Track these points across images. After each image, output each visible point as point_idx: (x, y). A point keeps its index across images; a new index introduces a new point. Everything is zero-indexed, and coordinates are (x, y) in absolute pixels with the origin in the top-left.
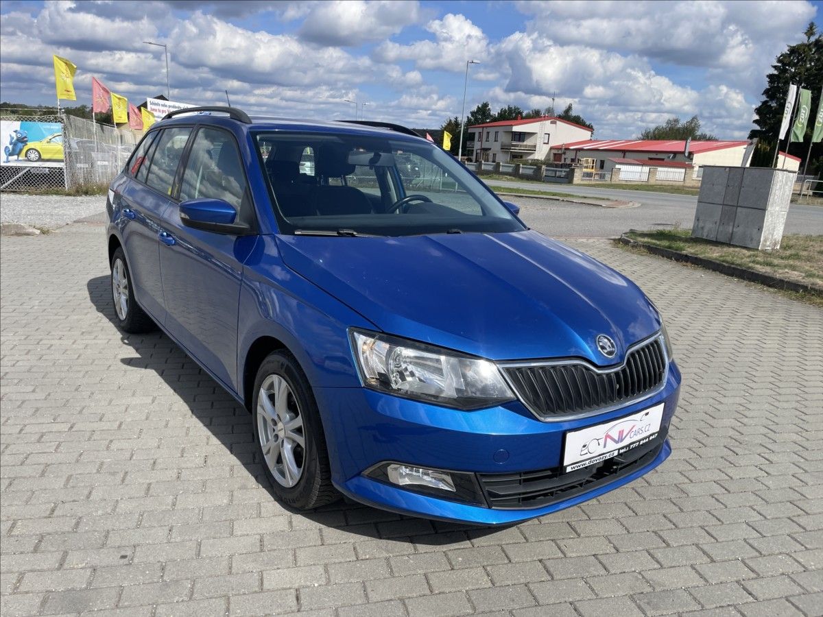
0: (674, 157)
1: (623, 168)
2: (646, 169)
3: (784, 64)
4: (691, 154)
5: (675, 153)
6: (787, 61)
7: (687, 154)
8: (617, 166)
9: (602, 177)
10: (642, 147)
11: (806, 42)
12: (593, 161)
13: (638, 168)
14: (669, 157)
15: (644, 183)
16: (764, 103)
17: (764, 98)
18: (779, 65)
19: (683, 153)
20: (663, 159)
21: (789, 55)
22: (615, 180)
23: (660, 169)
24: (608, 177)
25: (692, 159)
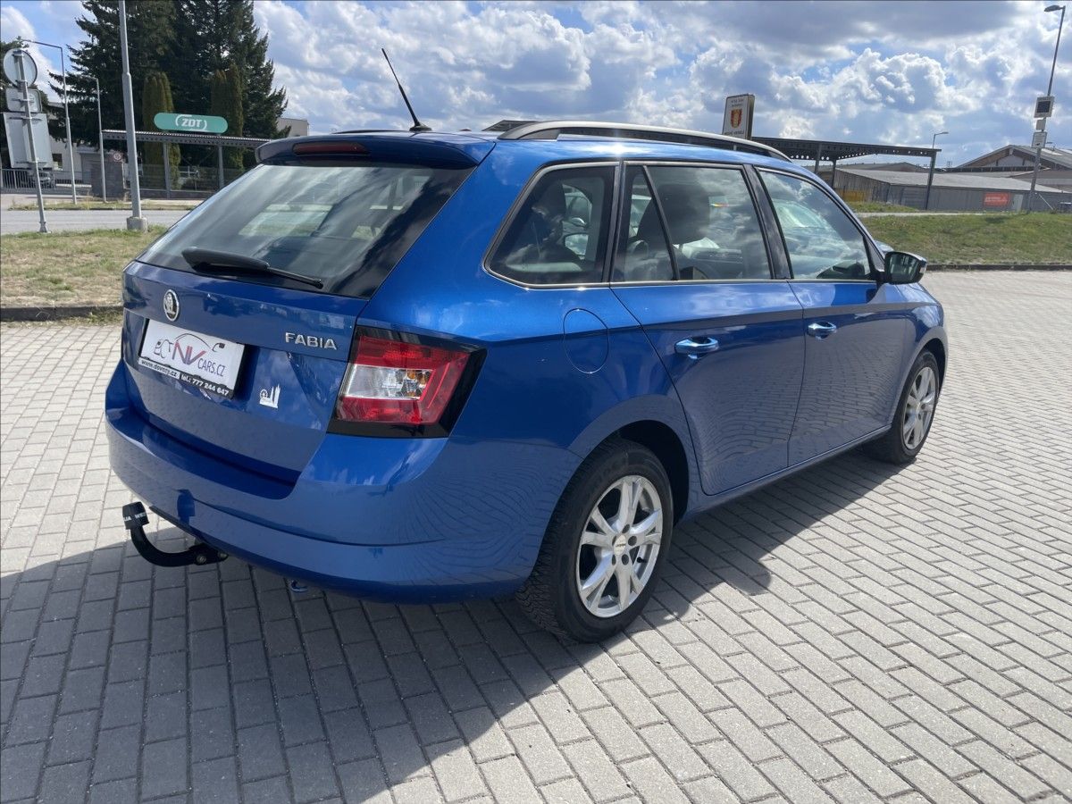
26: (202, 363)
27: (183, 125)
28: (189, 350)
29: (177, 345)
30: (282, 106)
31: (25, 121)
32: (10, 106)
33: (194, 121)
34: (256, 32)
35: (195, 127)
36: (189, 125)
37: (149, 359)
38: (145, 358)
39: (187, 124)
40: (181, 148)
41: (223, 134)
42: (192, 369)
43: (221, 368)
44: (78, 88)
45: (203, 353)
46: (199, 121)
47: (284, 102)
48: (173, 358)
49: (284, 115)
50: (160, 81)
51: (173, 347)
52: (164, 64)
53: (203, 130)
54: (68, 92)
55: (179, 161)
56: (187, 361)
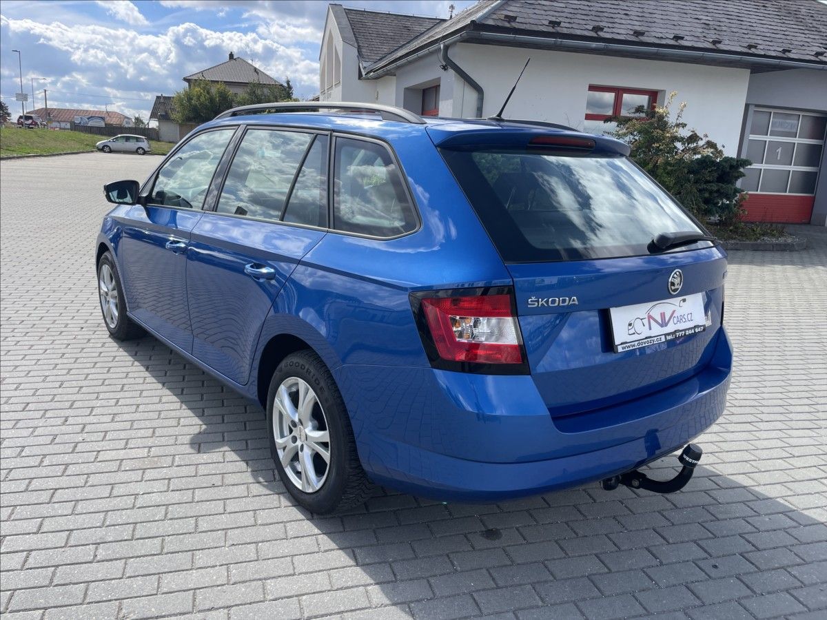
26: (675, 320)
28: (663, 315)
29: (650, 317)
37: (626, 343)
38: (622, 344)
42: (670, 328)
43: (689, 316)
45: (674, 311)
48: (650, 329)
51: (646, 321)
56: (664, 324)
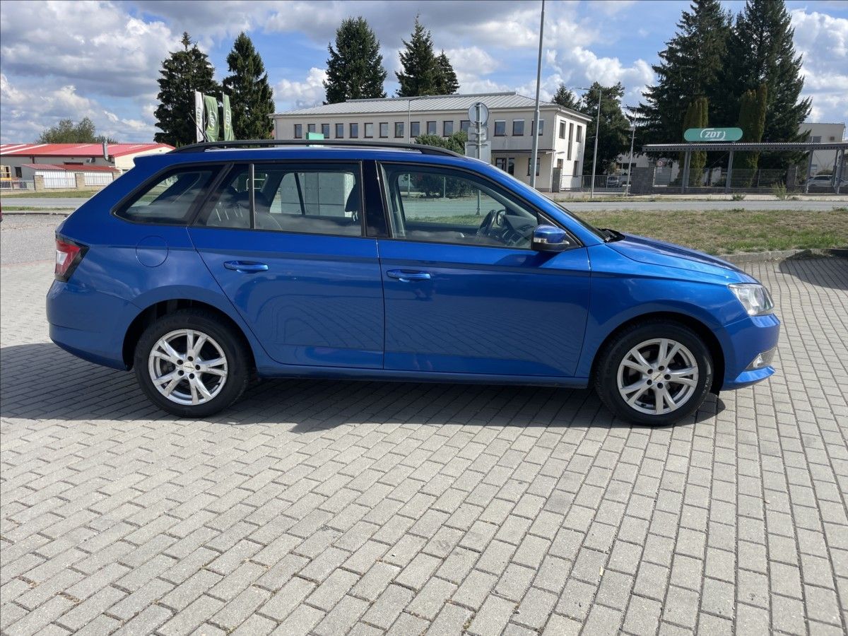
0: (94, 161)
1: (46, 174)
2: (71, 175)
3: (171, 70)
4: (111, 157)
5: (94, 157)
6: (172, 66)
7: (107, 158)
8: (38, 173)
9: (23, 186)
10: (51, 151)
11: (184, 50)
12: (7, 168)
13: (62, 174)
14: (88, 161)
15: (73, 190)
16: (161, 106)
17: (160, 102)
18: (167, 70)
19: (103, 156)
20: (82, 164)
21: (173, 62)
22: (40, 189)
23: (86, 174)
24: (30, 185)
25: (113, 163)
27: (706, 136)
30: (806, 114)
31: (478, 147)
32: (469, 138)
33: (715, 133)
34: (791, 55)
35: (715, 138)
36: (711, 136)
39: (709, 135)
40: (708, 154)
41: (737, 142)
44: (647, 116)
46: (719, 133)
47: (808, 110)
49: (806, 121)
50: (701, 104)
52: (709, 91)
53: (722, 139)
54: (637, 119)
55: (705, 164)
